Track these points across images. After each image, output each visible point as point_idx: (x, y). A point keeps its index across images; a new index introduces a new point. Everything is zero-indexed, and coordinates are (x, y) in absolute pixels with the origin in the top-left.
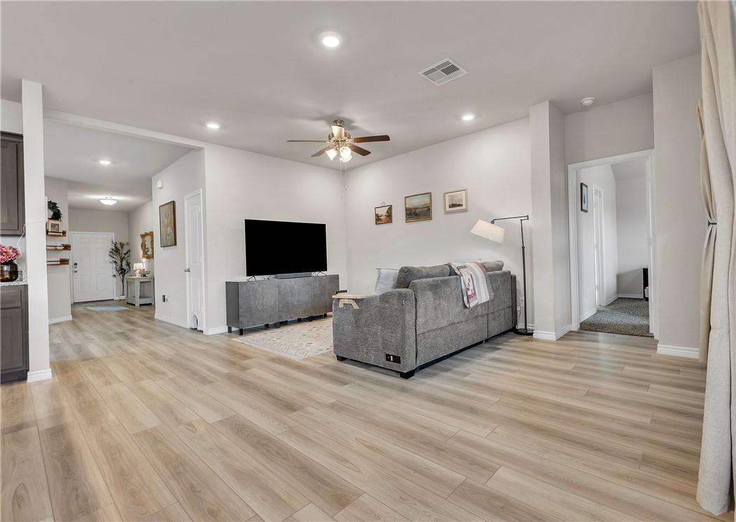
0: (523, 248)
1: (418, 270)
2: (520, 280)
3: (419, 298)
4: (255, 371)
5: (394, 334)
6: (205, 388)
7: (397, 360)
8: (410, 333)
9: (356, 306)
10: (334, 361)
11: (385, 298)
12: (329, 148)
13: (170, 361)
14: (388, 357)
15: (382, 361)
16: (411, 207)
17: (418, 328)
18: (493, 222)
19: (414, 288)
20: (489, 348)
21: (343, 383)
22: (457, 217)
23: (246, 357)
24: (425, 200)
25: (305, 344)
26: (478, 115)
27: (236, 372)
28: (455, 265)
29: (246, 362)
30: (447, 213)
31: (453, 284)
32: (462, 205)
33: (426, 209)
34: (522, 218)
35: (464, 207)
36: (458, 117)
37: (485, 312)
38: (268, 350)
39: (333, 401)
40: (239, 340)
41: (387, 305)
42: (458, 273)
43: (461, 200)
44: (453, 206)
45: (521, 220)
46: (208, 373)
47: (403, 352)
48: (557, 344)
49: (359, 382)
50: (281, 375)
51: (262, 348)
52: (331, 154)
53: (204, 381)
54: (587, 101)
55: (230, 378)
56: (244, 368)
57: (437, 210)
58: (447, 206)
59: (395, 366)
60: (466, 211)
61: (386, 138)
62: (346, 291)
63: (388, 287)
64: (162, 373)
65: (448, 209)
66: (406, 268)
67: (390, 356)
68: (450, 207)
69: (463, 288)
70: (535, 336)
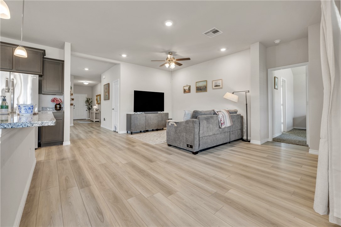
0: (247, 104)
1: (201, 112)
2: (245, 118)
3: (201, 123)
4: (137, 147)
5: (190, 137)
6: (120, 152)
7: (191, 147)
8: (197, 137)
9: (175, 125)
10: (167, 146)
11: (187, 122)
12: (166, 63)
13: (107, 142)
15: (185, 147)
16: (198, 86)
17: (200, 135)
18: (233, 93)
19: (199, 119)
20: (230, 146)
21: (170, 154)
22: (218, 91)
23: (134, 142)
24: (204, 84)
25: (155, 139)
26: (227, 49)
27: (131, 147)
28: (216, 110)
29: (134, 144)
30: (213, 89)
31: (215, 118)
32: (220, 86)
33: (205, 87)
34: (246, 92)
35: (221, 87)
36: (219, 50)
37: (229, 131)
38: (142, 140)
40: (131, 136)
41: (188, 125)
42: (217, 114)
43: (220, 84)
45: (246, 93)
46: (121, 147)
47: (194, 144)
48: (261, 146)
49: (176, 154)
50: (147, 149)
51: (139, 139)
52: (167, 65)
53: (120, 149)
54: (277, 42)
55: (128, 149)
56: (133, 146)
57: (209, 88)
58: (214, 86)
59: (190, 149)
60: (221, 88)
61: (189, 59)
62: (172, 119)
63: (188, 118)
64: (105, 146)
65: (214, 87)
66: (196, 111)
67: (188, 145)
68: (215, 87)
69: (219, 120)
70: (251, 142)
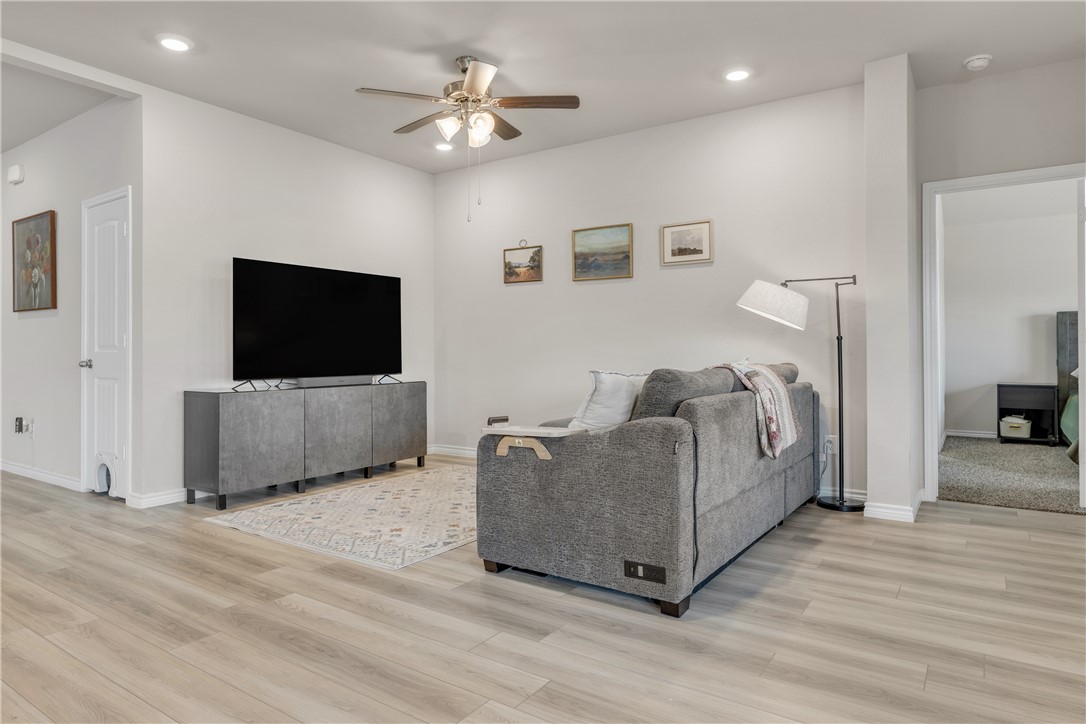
0: (839, 339)
3: (700, 439)
4: (298, 600)
5: (650, 518)
6: (186, 651)
7: (657, 574)
8: (686, 515)
9: (543, 453)
10: (479, 574)
11: (620, 436)
12: (440, 115)
13: (65, 576)
14: (630, 569)
15: (616, 576)
16: (586, 250)
17: (697, 502)
18: (784, 285)
19: (690, 414)
20: (795, 539)
21: (542, 633)
22: (687, 275)
23: (258, 565)
24: (618, 239)
25: (385, 530)
26: (758, 70)
27: (251, 605)
29: (264, 577)
30: (665, 265)
31: (746, 408)
32: (701, 252)
33: (621, 256)
34: (839, 281)
35: (705, 255)
36: (717, 75)
37: (783, 467)
38: (305, 546)
39: (543, 681)
40: (221, 521)
41: (633, 453)
42: (750, 386)
43: (700, 241)
44: (682, 252)
45: (837, 285)
46: (179, 607)
47: (673, 557)
48: (915, 529)
49: (569, 626)
50: (369, 611)
51: (287, 540)
52: (449, 126)
53: (179, 631)
54: (978, 62)
55: (239, 619)
56: (267, 595)
57: (645, 258)
58: (668, 252)
59: (652, 589)
60: (709, 262)
61: (571, 102)
62: (505, 420)
63: (607, 414)
64: (54, 610)
65: (669, 258)
67: (635, 565)
68: (674, 254)
69: (761, 417)
70: (868, 512)
